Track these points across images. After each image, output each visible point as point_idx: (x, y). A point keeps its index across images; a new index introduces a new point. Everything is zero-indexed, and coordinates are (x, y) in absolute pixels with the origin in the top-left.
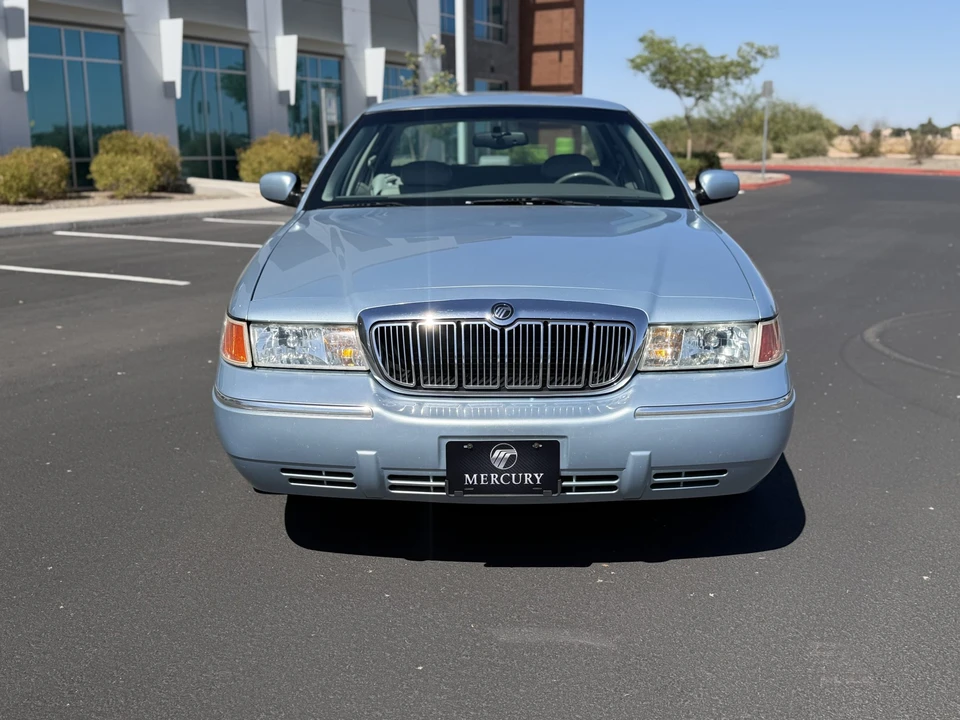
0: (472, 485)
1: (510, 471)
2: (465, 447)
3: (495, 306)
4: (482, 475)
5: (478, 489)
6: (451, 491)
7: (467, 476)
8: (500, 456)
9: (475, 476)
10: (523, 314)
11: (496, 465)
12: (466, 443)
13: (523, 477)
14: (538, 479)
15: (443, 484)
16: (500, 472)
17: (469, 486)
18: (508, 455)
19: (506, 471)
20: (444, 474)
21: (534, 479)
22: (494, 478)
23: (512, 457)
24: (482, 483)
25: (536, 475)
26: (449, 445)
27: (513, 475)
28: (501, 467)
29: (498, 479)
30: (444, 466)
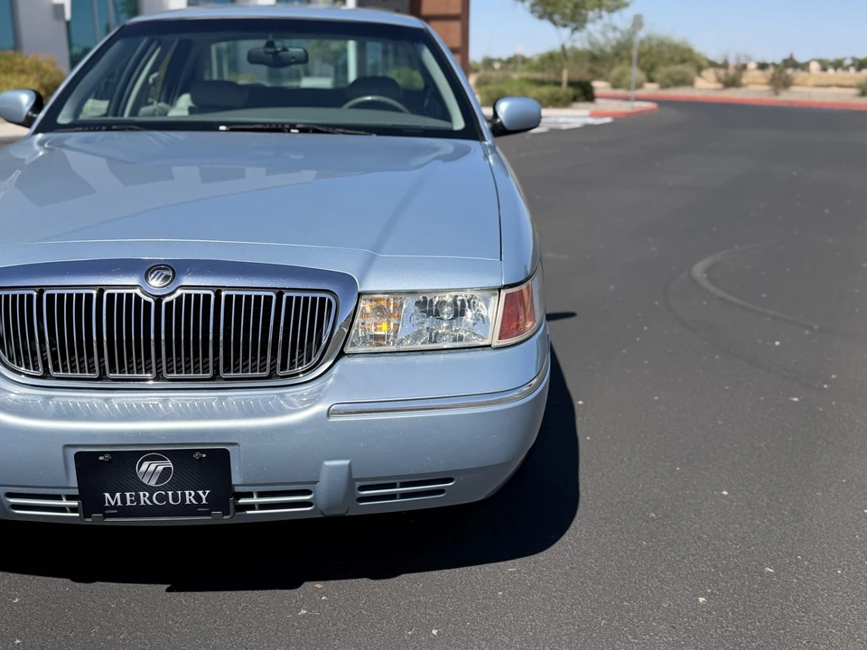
0: (115, 507)
1: (166, 488)
2: (101, 458)
3: (149, 269)
4: (128, 494)
5: (123, 511)
6: (86, 514)
7: (107, 495)
8: (149, 470)
9: (118, 495)
10: (187, 281)
11: (145, 481)
12: (102, 454)
13: (183, 495)
14: (204, 497)
15: (75, 503)
16: (151, 490)
17: (111, 507)
18: (160, 468)
19: (159, 489)
20: (76, 492)
21: (198, 497)
22: (144, 497)
23: (166, 470)
24: (129, 504)
25: (201, 492)
26: (78, 456)
27: (170, 493)
28: (153, 483)
29: (150, 499)
30: (74, 482)
